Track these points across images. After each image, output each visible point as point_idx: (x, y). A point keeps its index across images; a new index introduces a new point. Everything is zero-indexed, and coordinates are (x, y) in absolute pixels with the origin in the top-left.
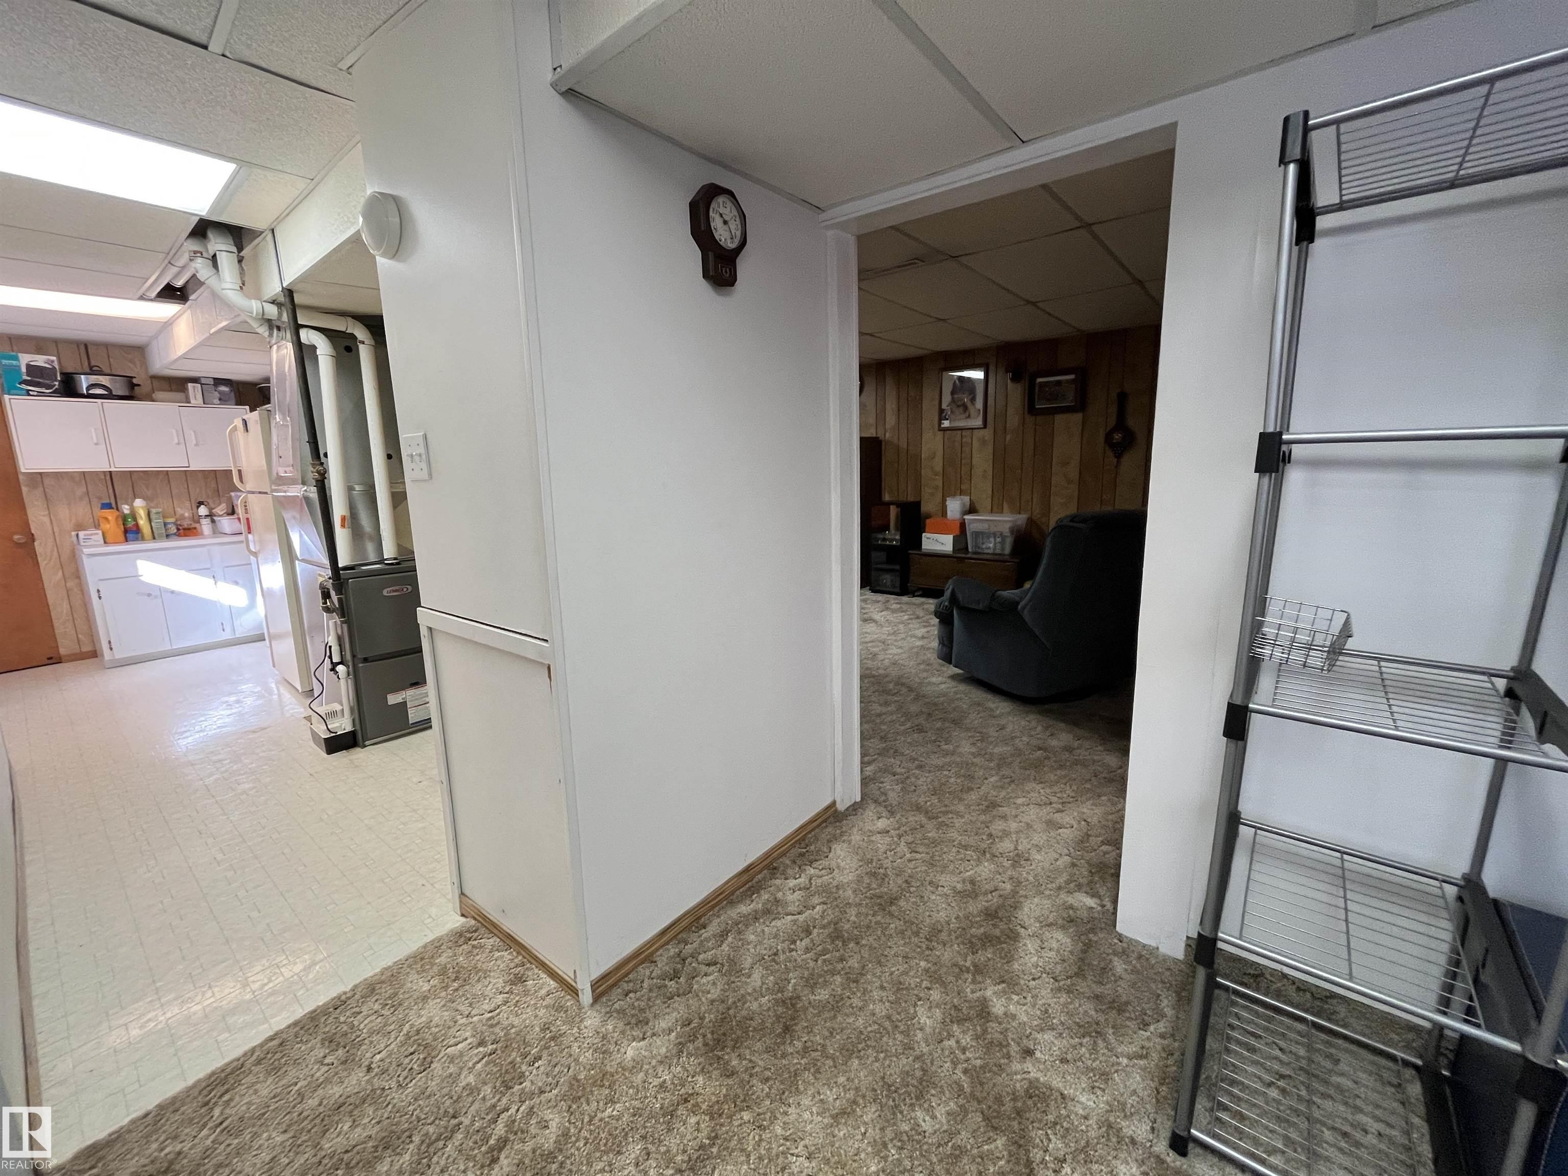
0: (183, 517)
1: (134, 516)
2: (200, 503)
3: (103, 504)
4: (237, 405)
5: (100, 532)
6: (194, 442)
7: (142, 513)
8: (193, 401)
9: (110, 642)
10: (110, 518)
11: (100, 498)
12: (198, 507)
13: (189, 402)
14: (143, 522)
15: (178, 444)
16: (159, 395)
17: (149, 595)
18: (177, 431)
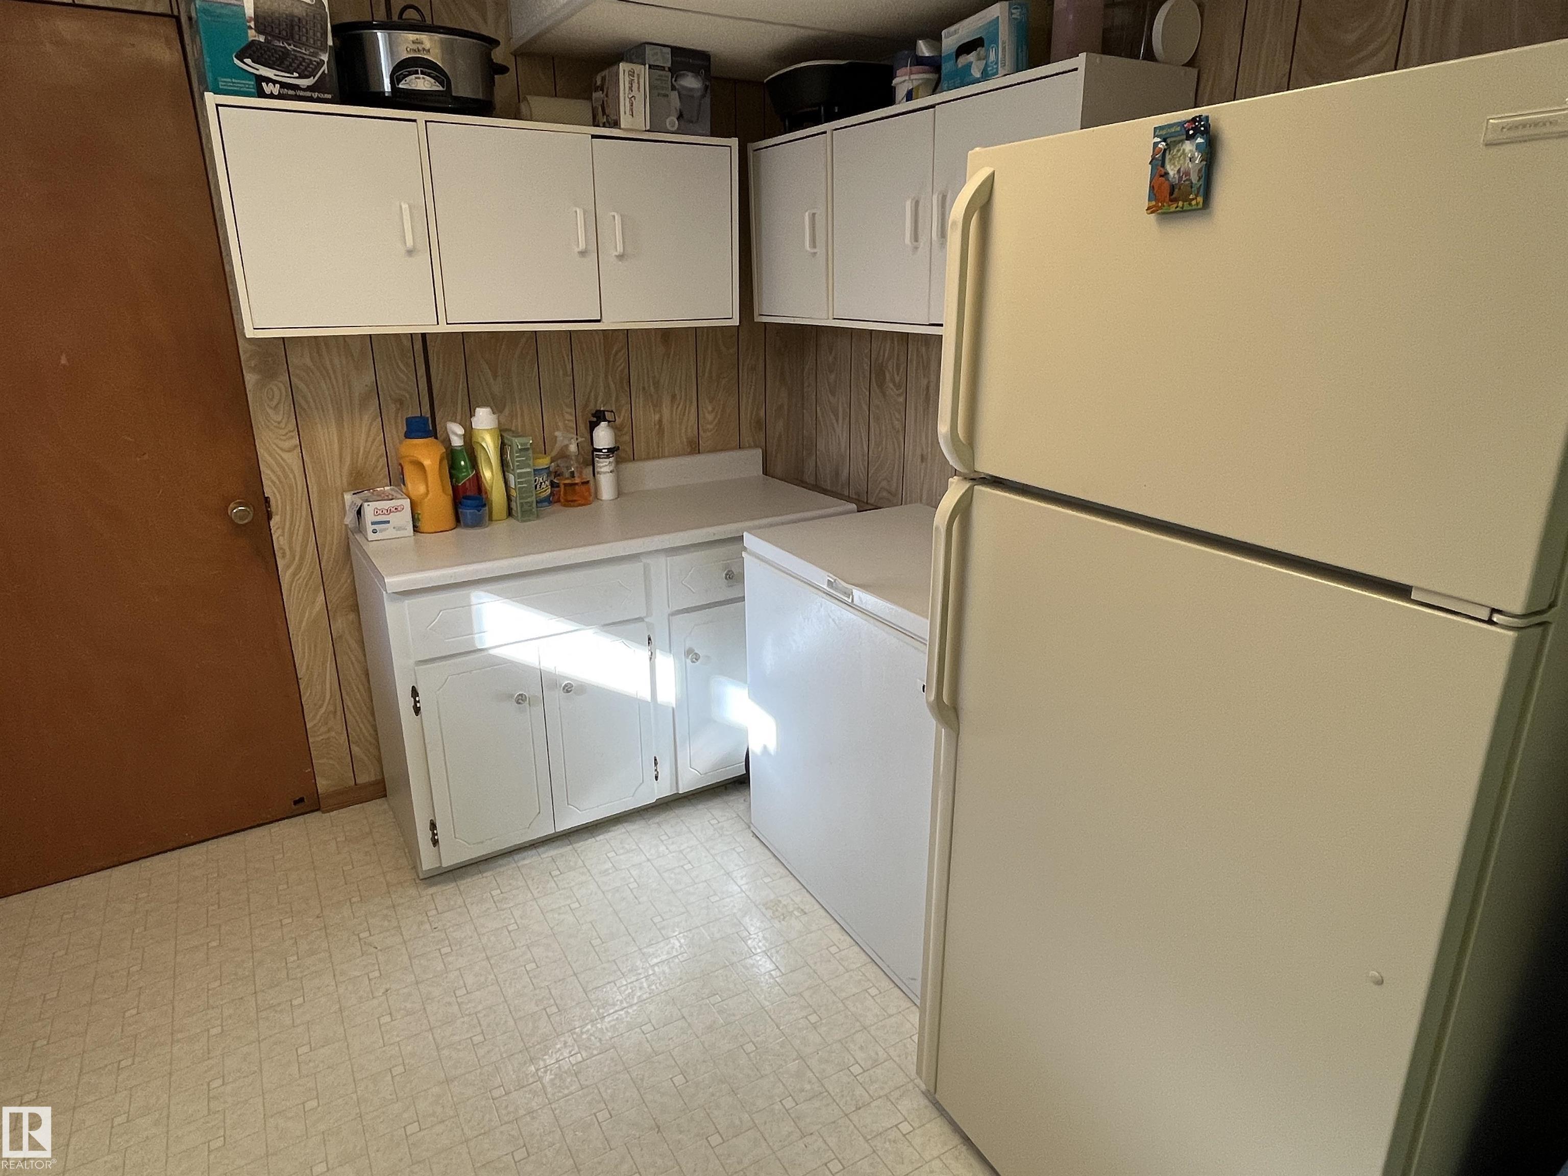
0: (563, 455)
1: (471, 448)
2: (599, 417)
3: (409, 421)
4: (713, 134)
5: (406, 503)
6: (620, 249)
7: (489, 444)
8: (625, 120)
9: (433, 826)
10: (427, 463)
11: (400, 402)
12: (593, 426)
13: (616, 124)
14: (490, 474)
15: (583, 253)
16: (536, 103)
17: (521, 699)
18: (585, 212)
